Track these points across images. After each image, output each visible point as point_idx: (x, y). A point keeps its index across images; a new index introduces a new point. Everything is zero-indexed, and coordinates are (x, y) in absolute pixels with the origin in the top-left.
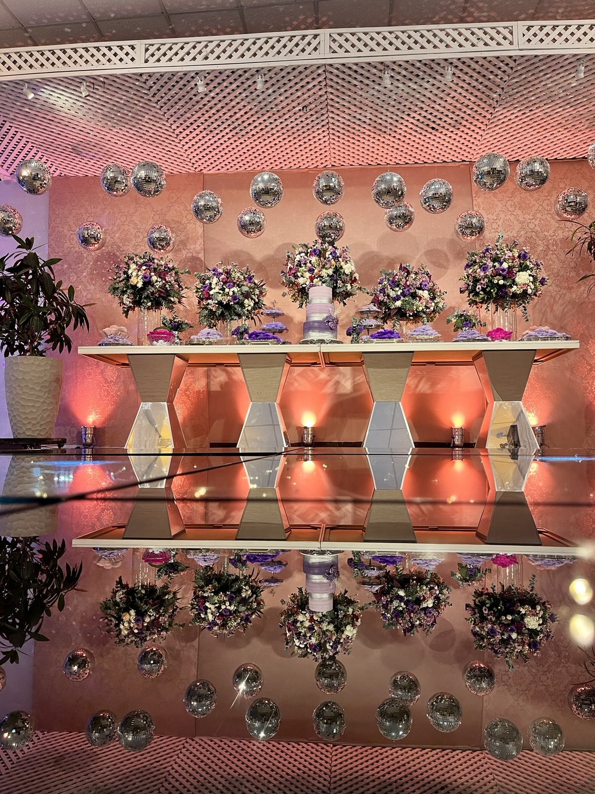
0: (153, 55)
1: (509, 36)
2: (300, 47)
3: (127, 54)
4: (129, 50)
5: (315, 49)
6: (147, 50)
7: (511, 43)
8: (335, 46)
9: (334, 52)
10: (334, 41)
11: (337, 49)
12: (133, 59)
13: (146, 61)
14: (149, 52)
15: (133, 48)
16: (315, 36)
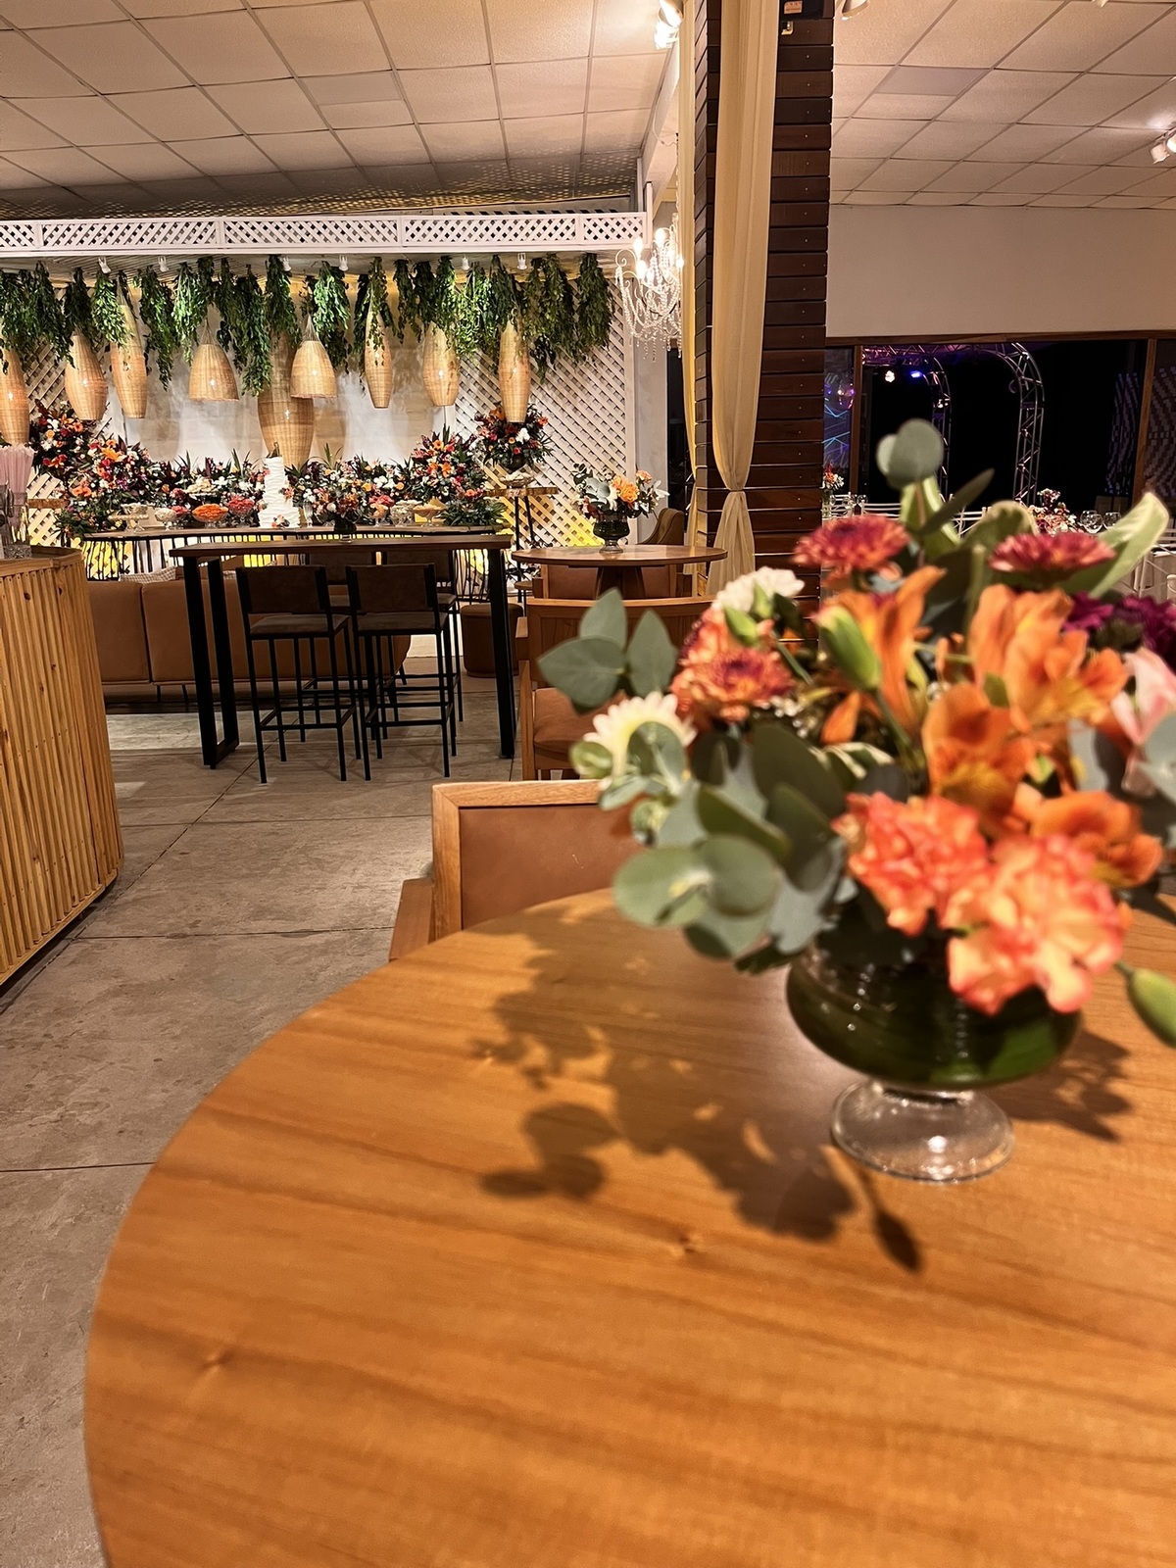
0: (51, 236)
1: (393, 230)
2: (197, 234)
3: (24, 234)
4: (27, 231)
5: (212, 236)
6: (45, 230)
7: (396, 239)
8: (230, 235)
9: (230, 241)
10: (229, 229)
11: (233, 238)
12: (31, 240)
13: (46, 243)
14: (47, 233)
15: (30, 228)
16: (211, 224)
